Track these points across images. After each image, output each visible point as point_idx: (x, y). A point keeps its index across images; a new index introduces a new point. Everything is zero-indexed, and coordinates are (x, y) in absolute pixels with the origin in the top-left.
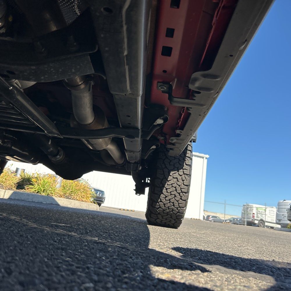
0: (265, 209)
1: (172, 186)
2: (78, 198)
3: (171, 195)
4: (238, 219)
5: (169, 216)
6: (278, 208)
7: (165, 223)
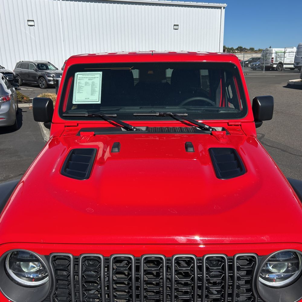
6: (297, 52)
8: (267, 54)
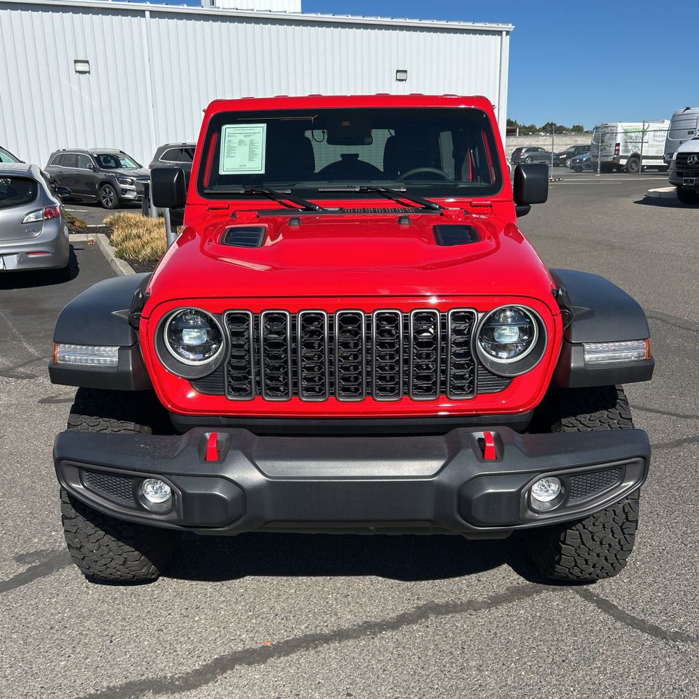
8: (604, 134)
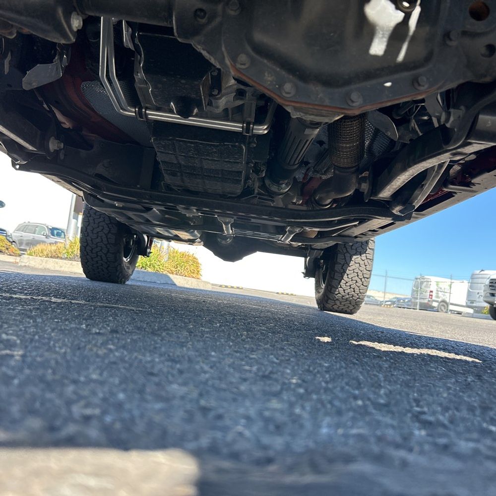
0: (451, 285)
1: (354, 272)
2: (186, 274)
3: (352, 280)
4: (406, 300)
5: (348, 302)
6: (471, 283)
7: (342, 309)
